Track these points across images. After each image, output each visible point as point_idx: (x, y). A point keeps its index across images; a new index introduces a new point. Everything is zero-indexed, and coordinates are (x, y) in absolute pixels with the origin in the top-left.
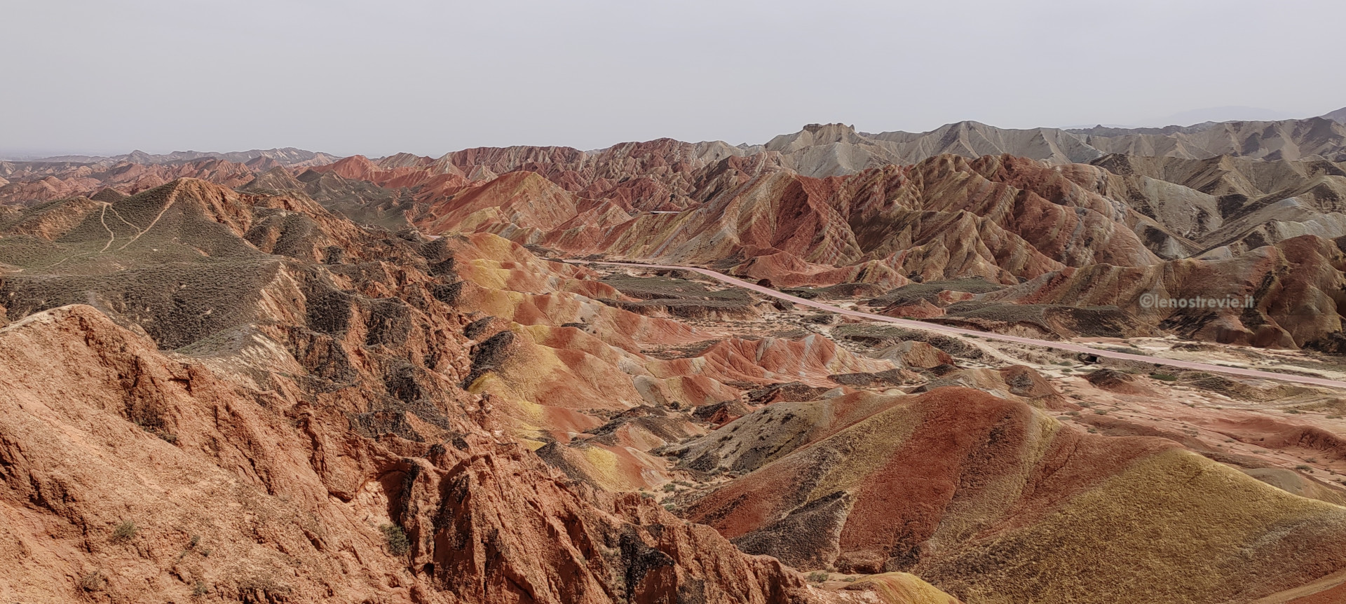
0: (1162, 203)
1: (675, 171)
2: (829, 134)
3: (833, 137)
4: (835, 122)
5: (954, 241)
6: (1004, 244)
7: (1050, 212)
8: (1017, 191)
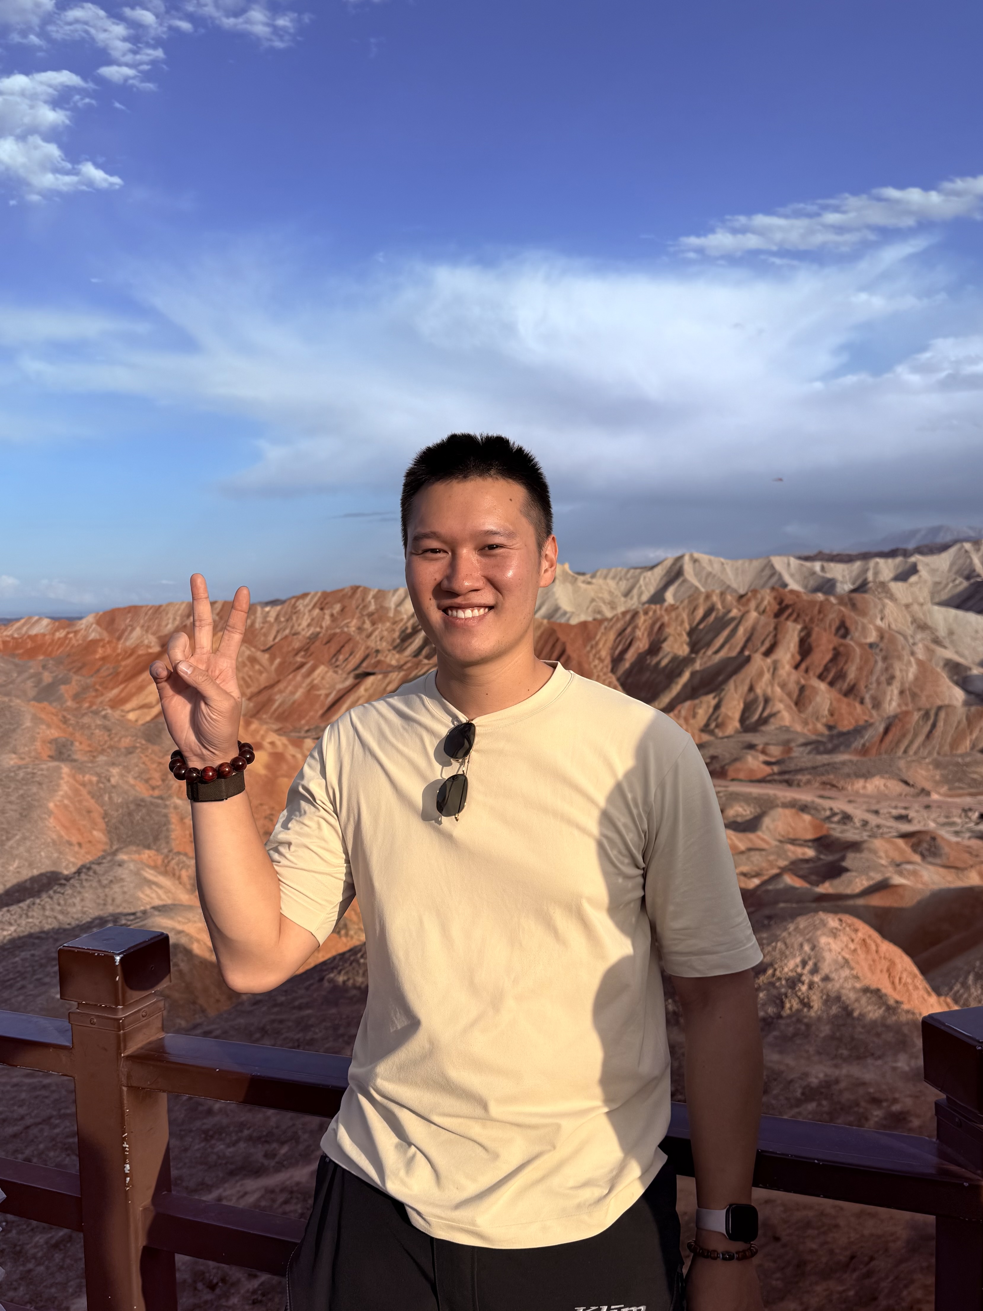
0: (951, 633)
1: (373, 623)
5: (746, 688)
6: (802, 689)
7: (842, 649)
8: (799, 627)
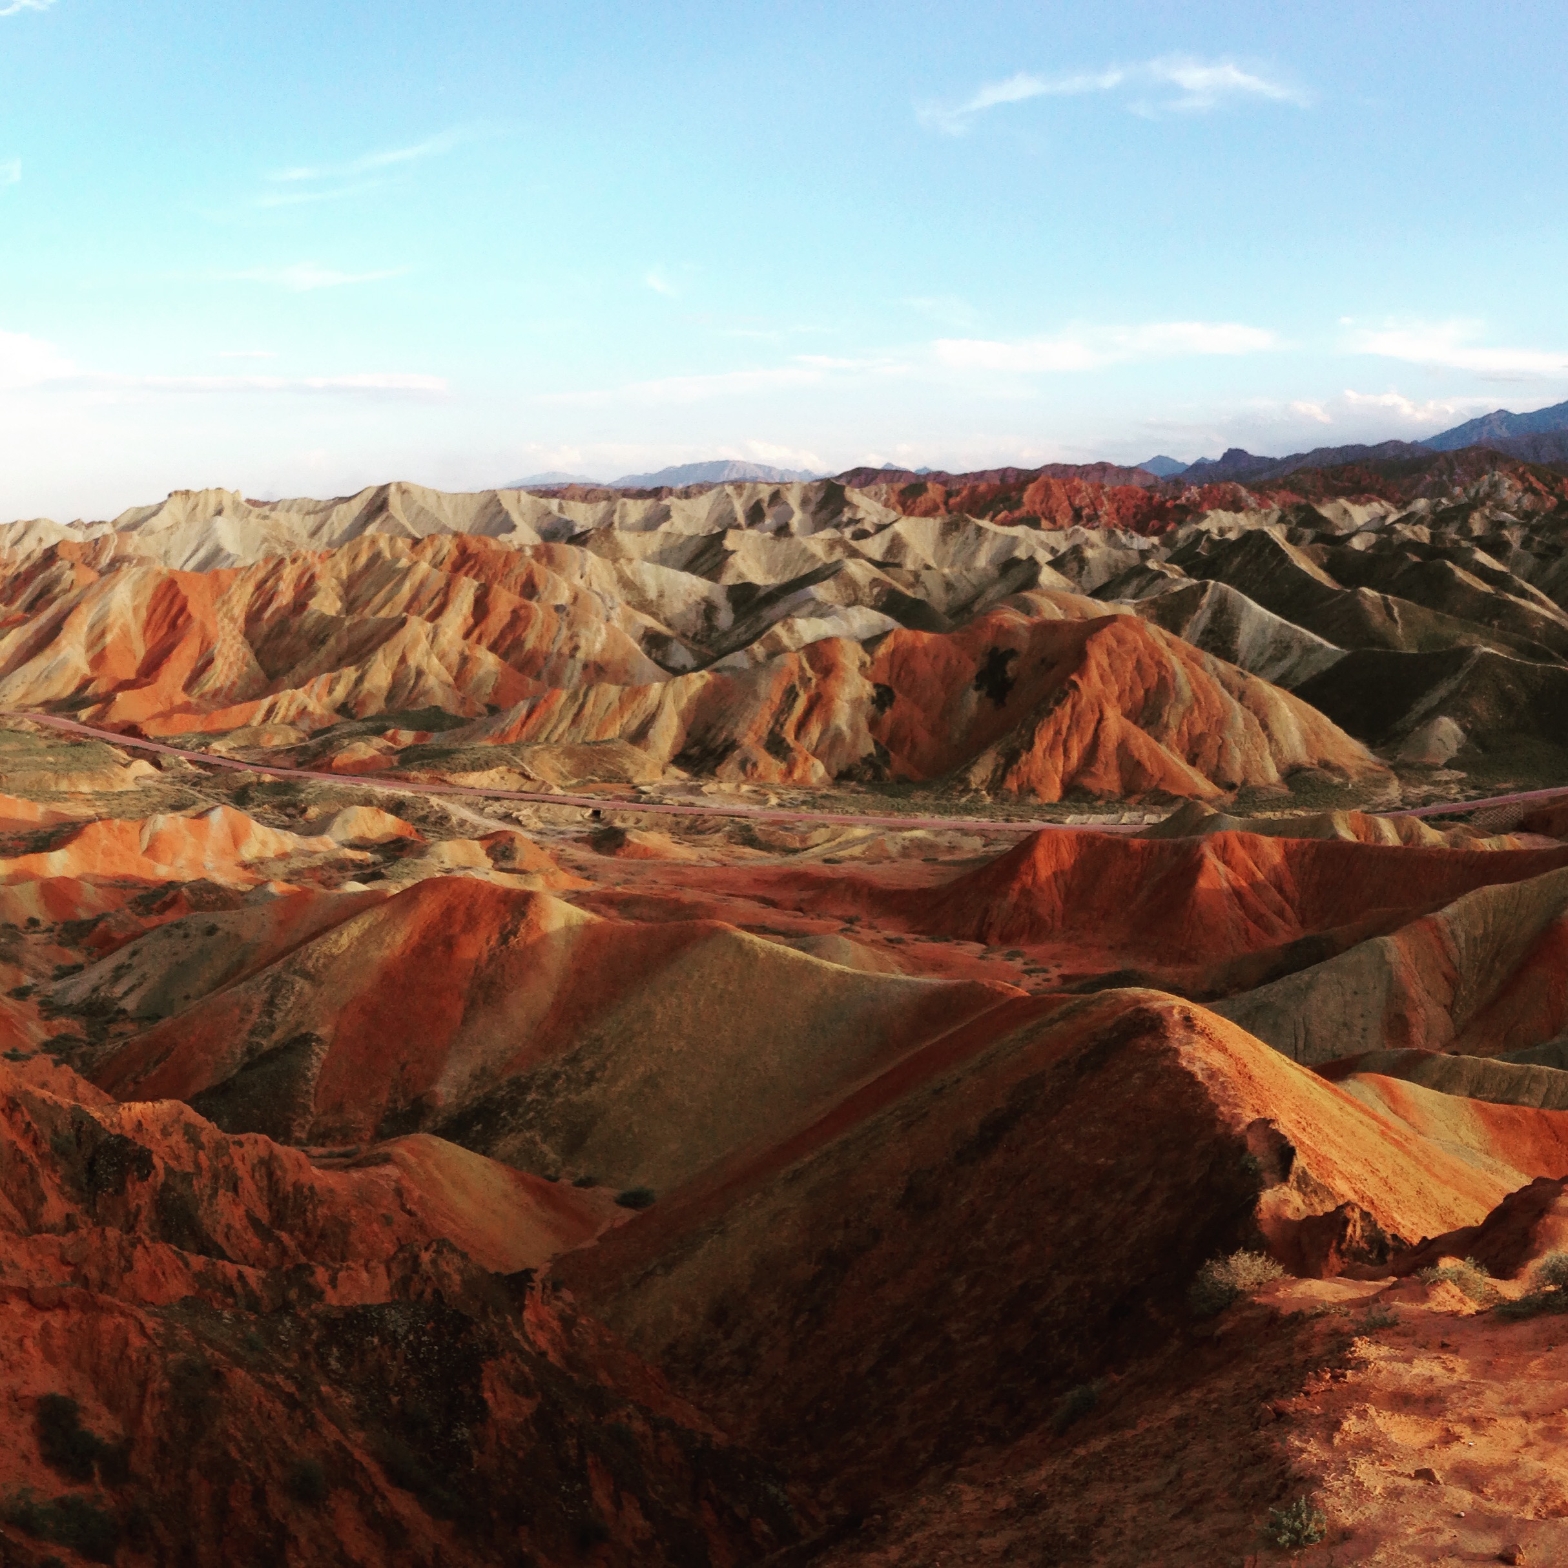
0: (661, 595)
2: (206, 504)
3: (211, 510)
4: (212, 487)
5: (397, 658)
6: (465, 660)
7: (522, 612)
8: (476, 583)
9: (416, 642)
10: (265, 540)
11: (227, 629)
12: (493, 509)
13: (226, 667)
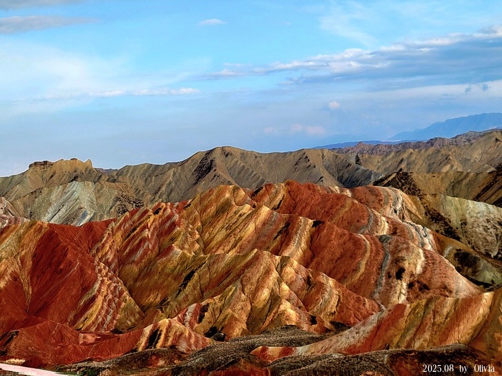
8: (311, 221)
9: (268, 272)
10: (118, 199)
11: (104, 272)
12: (303, 164)
13: (106, 304)
